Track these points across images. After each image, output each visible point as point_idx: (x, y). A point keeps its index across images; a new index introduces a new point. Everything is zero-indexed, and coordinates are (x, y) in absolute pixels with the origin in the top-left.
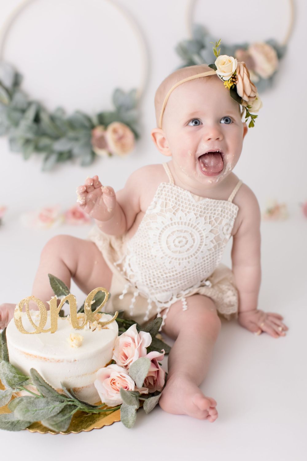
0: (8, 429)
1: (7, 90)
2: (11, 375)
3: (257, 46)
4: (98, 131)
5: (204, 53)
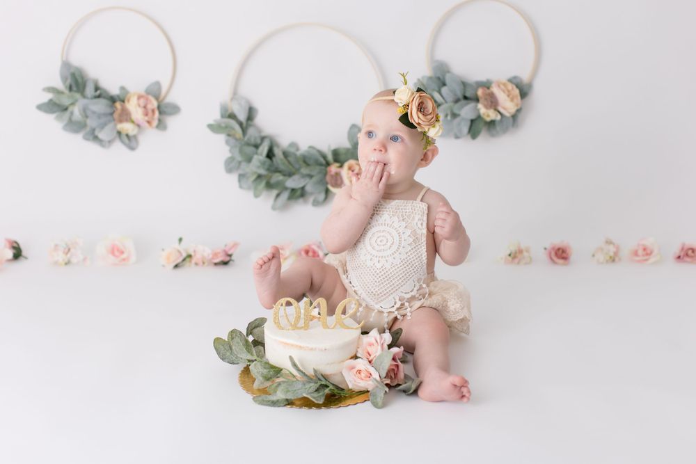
0: (270, 405)
1: (241, 124)
2: (265, 371)
3: (499, 84)
4: (334, 168)
5: (444, 90)
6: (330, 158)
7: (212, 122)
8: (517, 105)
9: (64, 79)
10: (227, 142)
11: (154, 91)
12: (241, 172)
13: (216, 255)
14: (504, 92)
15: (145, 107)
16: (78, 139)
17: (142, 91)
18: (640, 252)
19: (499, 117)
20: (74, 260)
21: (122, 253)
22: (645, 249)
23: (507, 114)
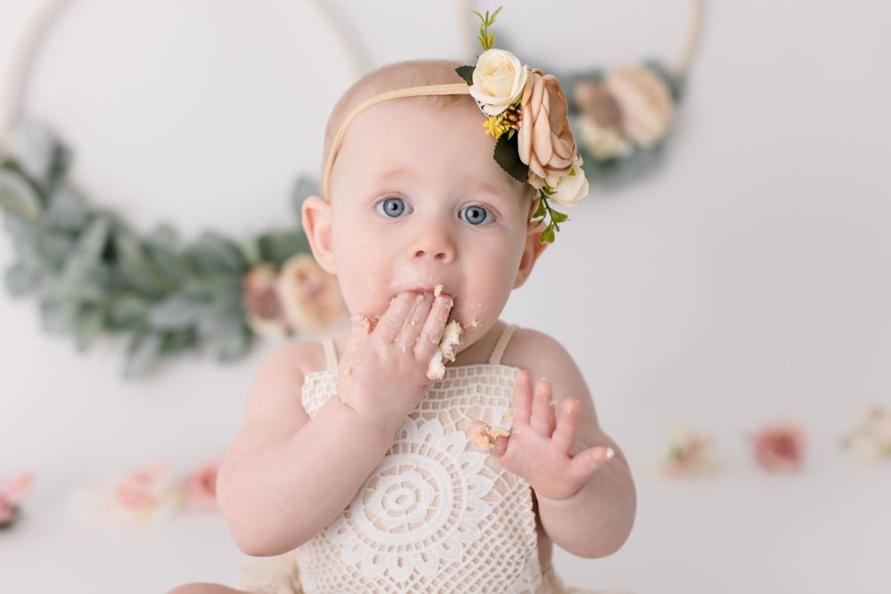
1: (34, 185)
3: (625, 72)
6: (251, 252)
8: (664, 119)
12: (44, 293)
19: (626, 149)
23: (643, 141)
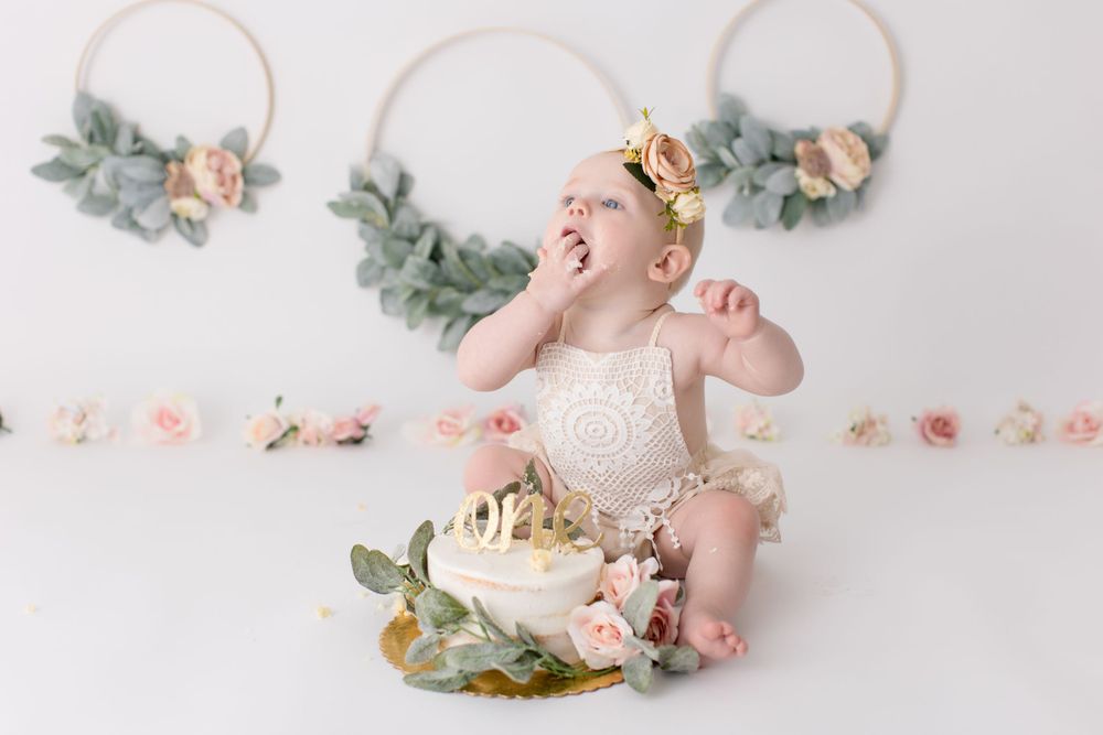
0: (434, 690)
1: (385, 202)
2: (439, 609)
3: (832, 135)
5: (738, 144)
7: (335, 198)
8: (864, 170)
9: (80, 122)
10: (362, 234)
11: (236, 144)
12: (384, 285)
13: (340, 426)
14: (841, 147)
15: (220, 171)
16: (103, 226)
17: (215, 143)
18: (1080, 425)
19: (832, 192)
20: (93, 435)
21: (177, 422)
22: (1087, 421)
23: (847, 187)
